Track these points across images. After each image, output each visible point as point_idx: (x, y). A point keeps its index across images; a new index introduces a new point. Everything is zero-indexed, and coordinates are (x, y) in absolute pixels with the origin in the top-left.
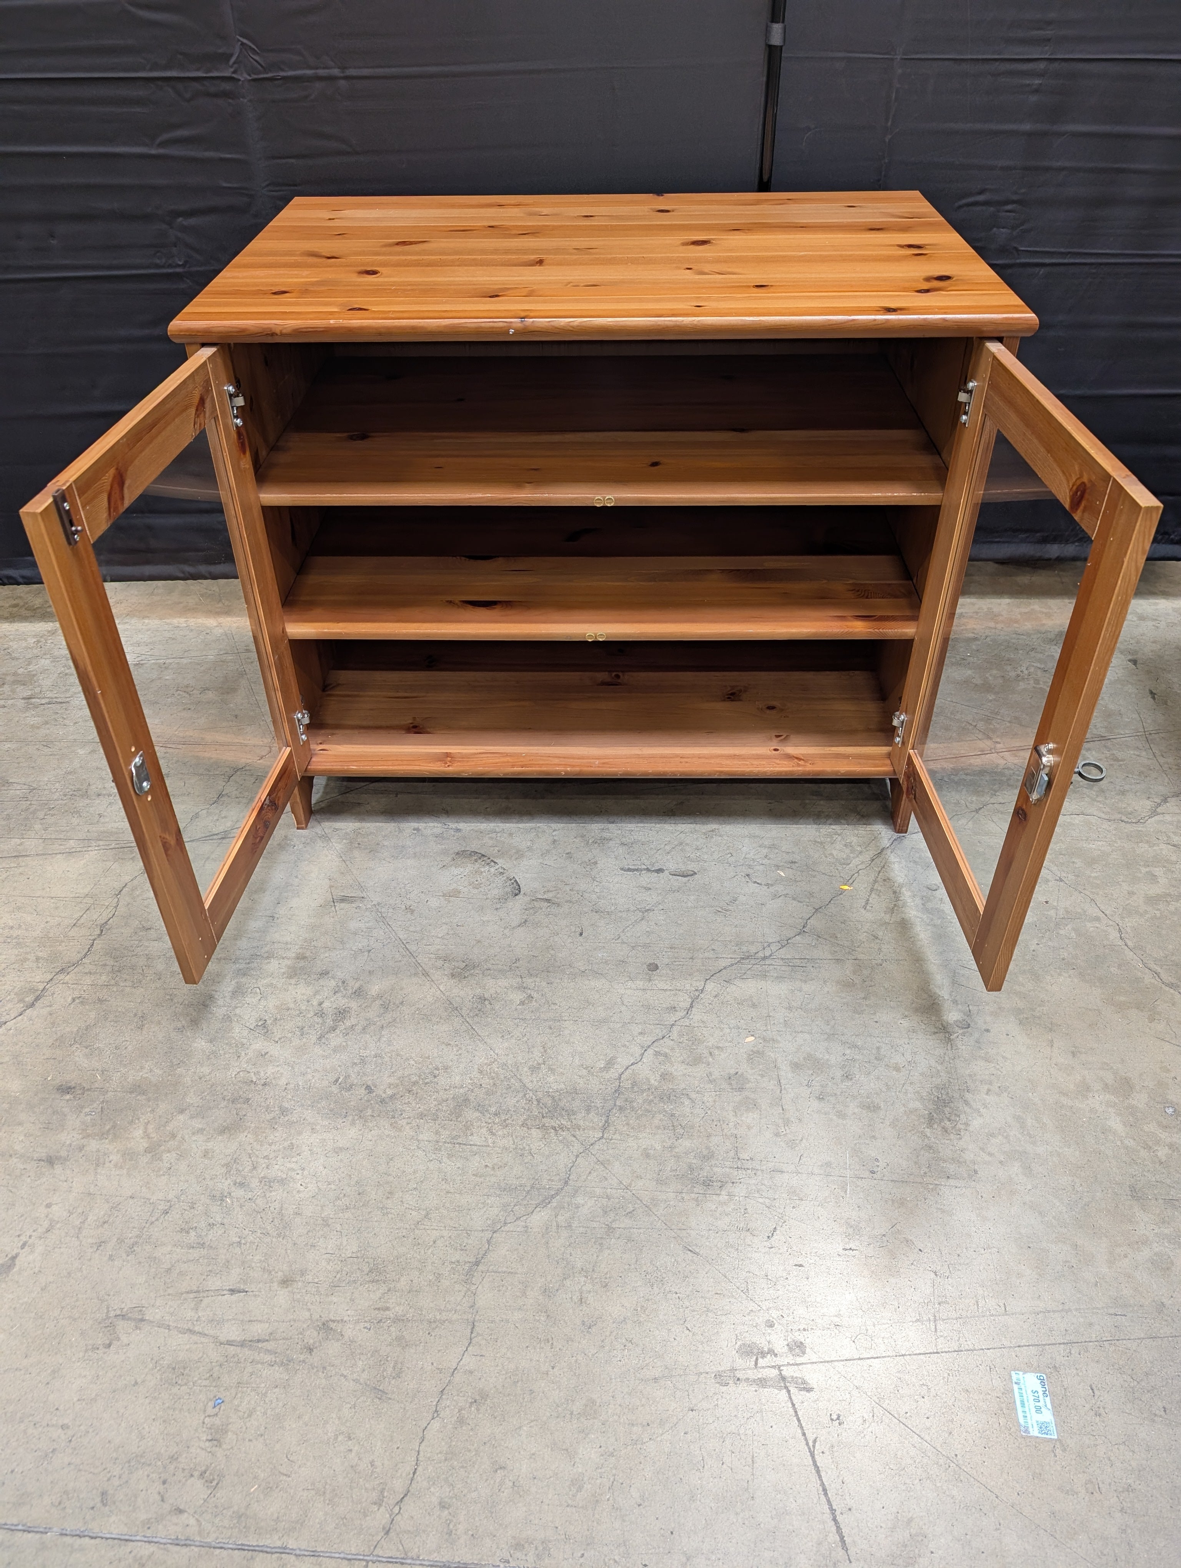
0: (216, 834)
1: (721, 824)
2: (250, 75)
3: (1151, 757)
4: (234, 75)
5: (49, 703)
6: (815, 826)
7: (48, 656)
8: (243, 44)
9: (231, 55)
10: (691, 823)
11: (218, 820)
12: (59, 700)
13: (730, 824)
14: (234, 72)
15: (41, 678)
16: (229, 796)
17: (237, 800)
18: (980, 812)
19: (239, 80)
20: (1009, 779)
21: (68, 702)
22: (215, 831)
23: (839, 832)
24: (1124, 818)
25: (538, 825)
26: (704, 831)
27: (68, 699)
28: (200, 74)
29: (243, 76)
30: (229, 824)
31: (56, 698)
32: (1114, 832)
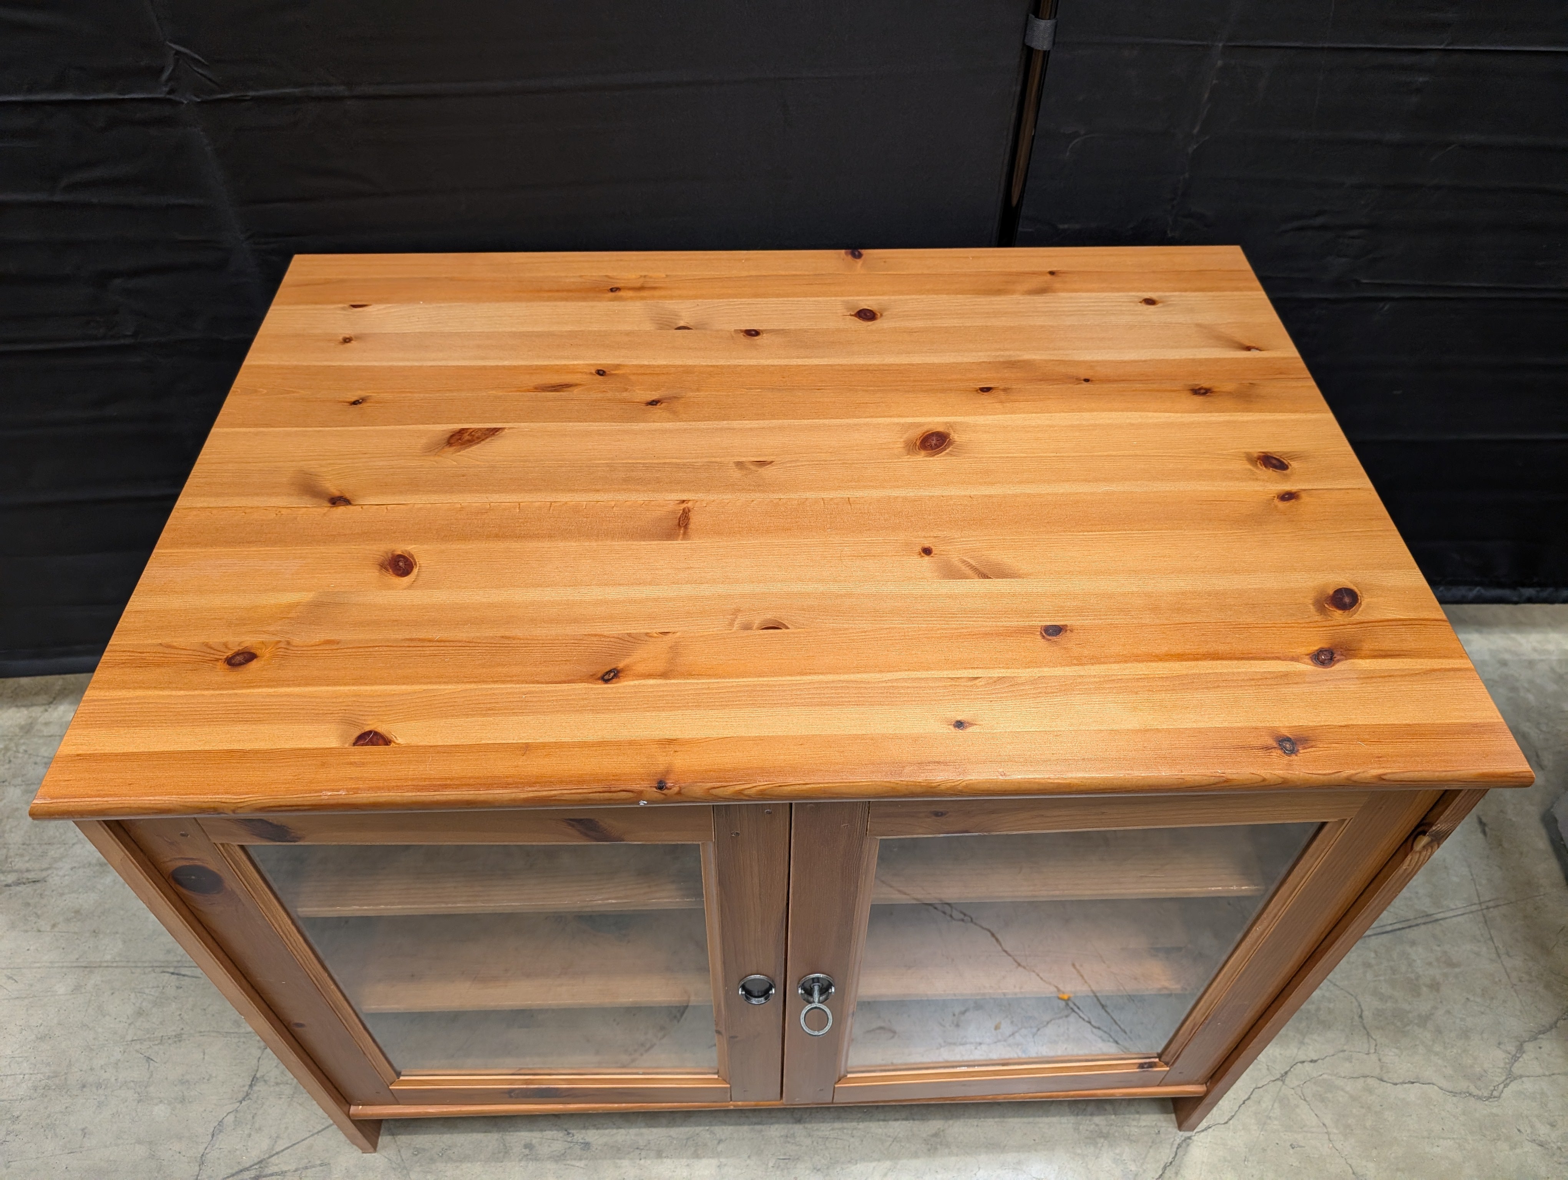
0: (247, 1169)
1: (946, 1118)
2: (198, 97)
3: (1494, 956)
4: (172, 97)
5: (18, 883)
6: (1072, 1119)
7: (19, 780)
8: (178, 53)
9: (161, 70)
10: (906, 1119)
11: (250, 1135)
12: (31, 876)
13: (958, 1117)
14: (169, 93)
15: (8, 827)
16: (265, 1081)
17: (277, 1089)
18: (1287, 1080)
19: (182, 103)
20: (1318, 1009)
21: (44, 880)
22: (247, 1161)
23: (1105, 1131)
24: (1472, 1089)
25: (699, 1129)
26: (924, 1135)
27: (45, 874)
28: (112, 96)
29: (186, 98)
30: (265, 1144)
31: (28, 871)
32: (1462, 1118)
